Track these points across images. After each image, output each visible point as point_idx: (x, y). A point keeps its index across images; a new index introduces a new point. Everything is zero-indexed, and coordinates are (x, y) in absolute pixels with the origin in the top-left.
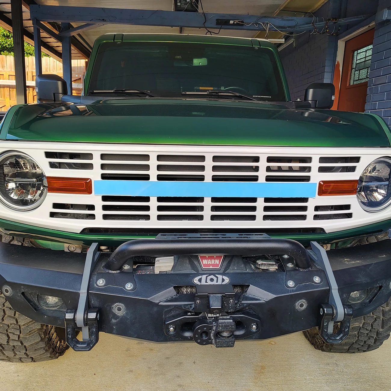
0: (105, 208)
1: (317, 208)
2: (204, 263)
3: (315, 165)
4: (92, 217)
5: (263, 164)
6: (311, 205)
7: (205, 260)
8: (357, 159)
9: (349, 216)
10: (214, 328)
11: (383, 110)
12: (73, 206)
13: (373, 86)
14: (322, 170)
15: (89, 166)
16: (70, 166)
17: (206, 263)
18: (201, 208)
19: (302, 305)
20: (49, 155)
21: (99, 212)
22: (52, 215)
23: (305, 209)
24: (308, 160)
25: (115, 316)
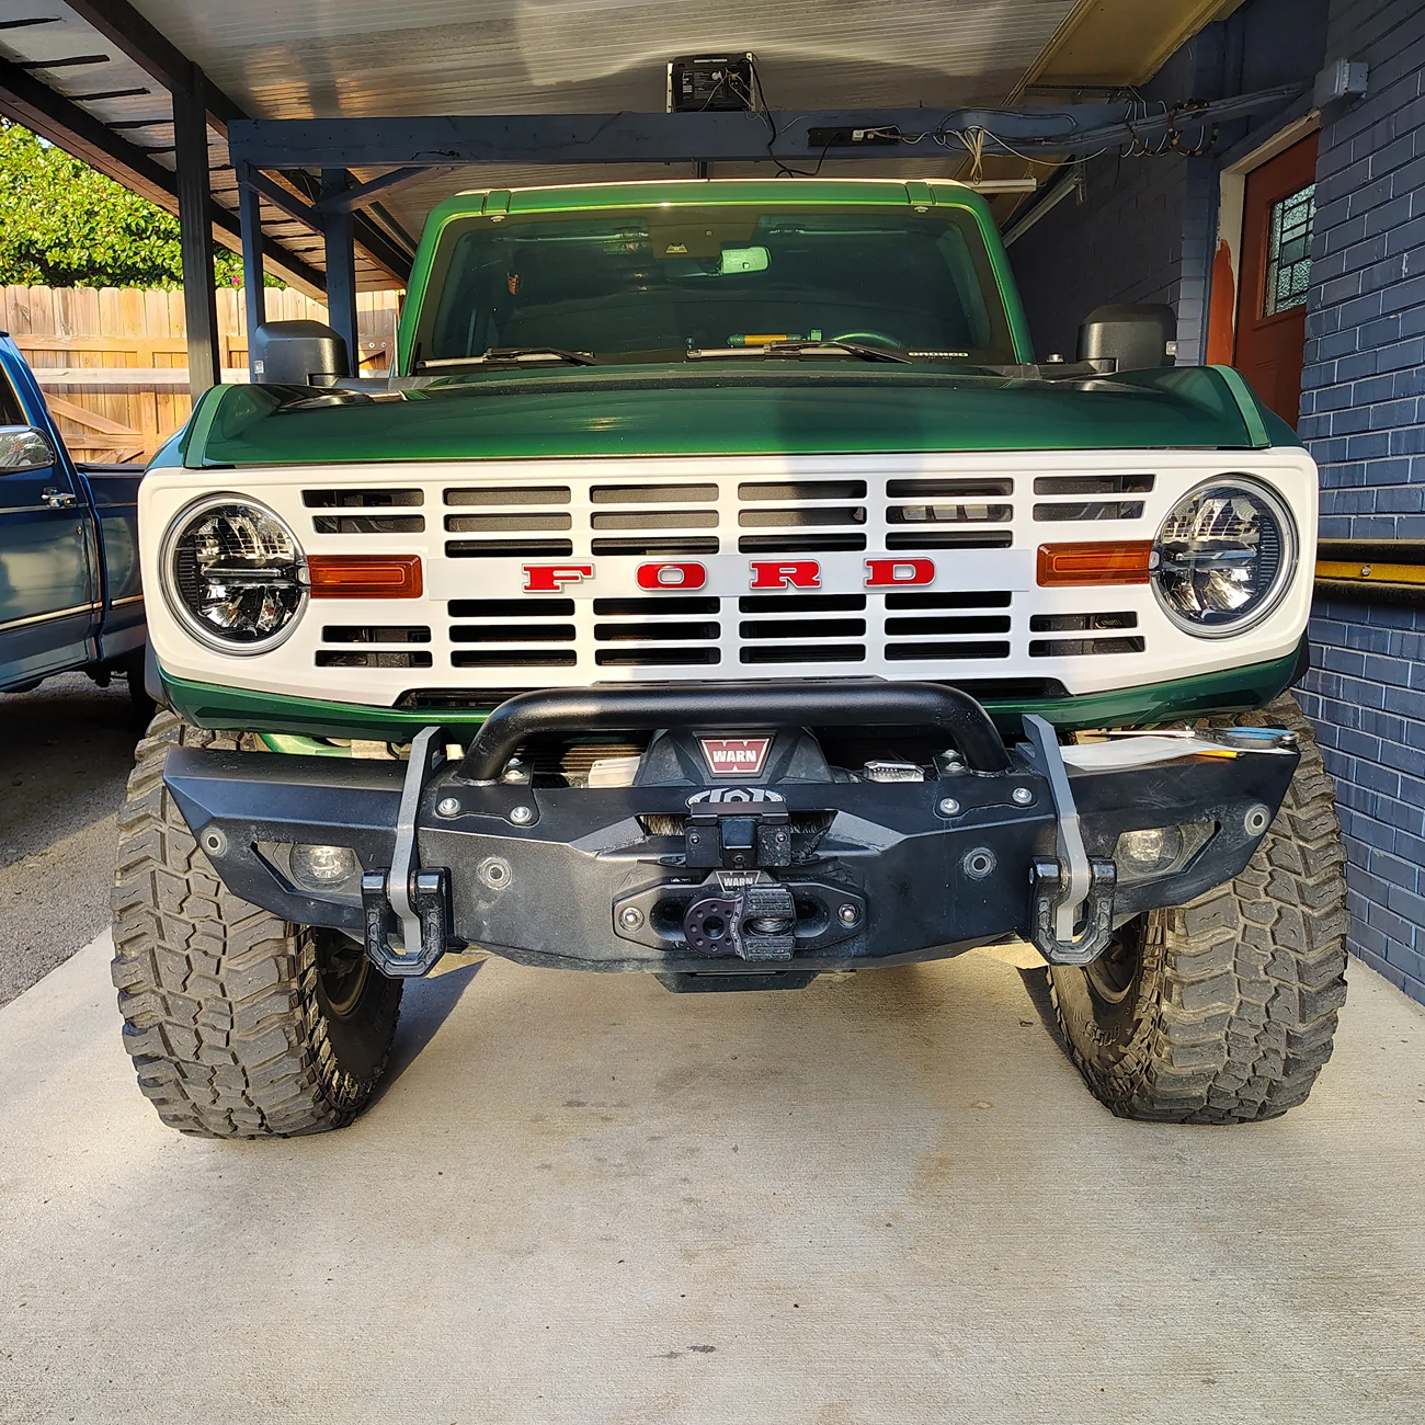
0: (457, 634)
1: (1038, 623)
2: (716, 760)
3: (1023, 499)
4: (423, 659)
5: (876, 502)
6: (1019, 612)
7: (720, 752)
8: (1144, 482)
9: (1136, 645)
10: (738, 908)
11: (1352, 383)
12: (373, 633)
13: (1323, 308)
14: (1045, 513)
15: (413, 524)
16: (365, 525)
17: (723, 760)
18: (712, 630)
19: (980, 864)
20: (313, 498)
21: (441, 646)
22: (323, 659)
23: (1002, 624)
24: (999, 486)
25: (487, 894)
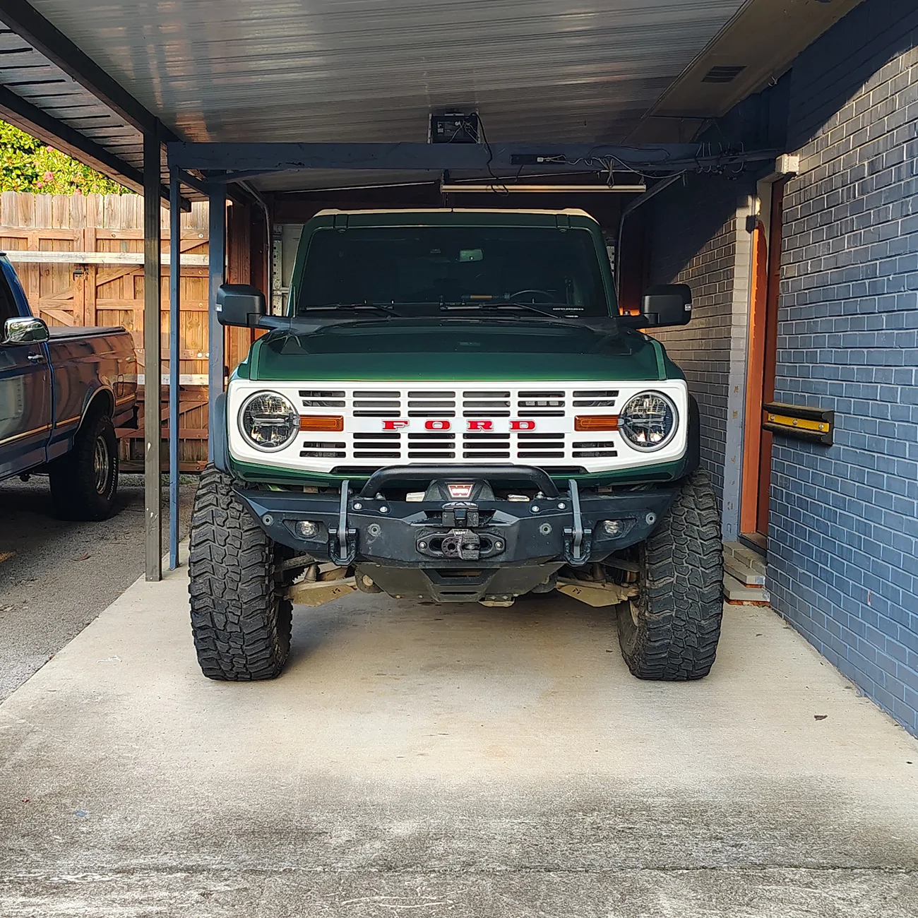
0: (356, 445)
1: (575, 445)
2: (453, 492)
3: (569, 399)
4: (343, 455)
5: (514, 399)
6: (568, 441)
7: (455, 489)
8: (615, 393)
9: (615, 454)
10: (460, 541)
12: (321, 444)
14: (576, 404)
15: (342, 404)
16: (321, 404)
17: (456, 492)
18: (453, 445)
19: (546, 529)
20: (302, 393)
21: (350, 450)
22: (303, 454)
23: (562, 445)
24: (561, 394)
25: (371, 537)
